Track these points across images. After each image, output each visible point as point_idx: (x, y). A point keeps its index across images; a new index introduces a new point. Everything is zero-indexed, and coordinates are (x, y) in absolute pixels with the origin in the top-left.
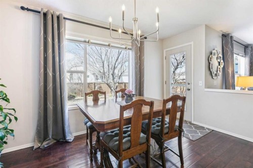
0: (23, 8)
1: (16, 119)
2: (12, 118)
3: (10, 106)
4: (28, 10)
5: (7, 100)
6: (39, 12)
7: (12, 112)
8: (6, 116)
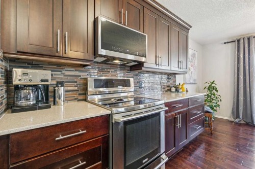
0: (225, 43)
1: (221, 100)
2: (219, 100)
3: (218, 94)
4: (228, 43)
5: (217, 91)
6: (235, 41)
7: (219, 97)
8: (216, 98)
